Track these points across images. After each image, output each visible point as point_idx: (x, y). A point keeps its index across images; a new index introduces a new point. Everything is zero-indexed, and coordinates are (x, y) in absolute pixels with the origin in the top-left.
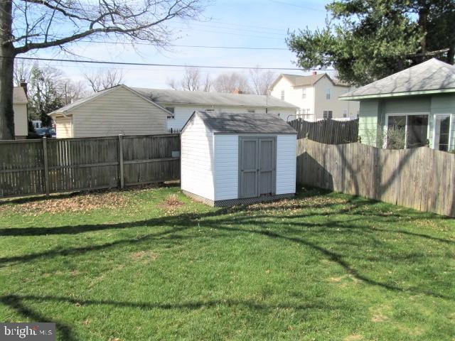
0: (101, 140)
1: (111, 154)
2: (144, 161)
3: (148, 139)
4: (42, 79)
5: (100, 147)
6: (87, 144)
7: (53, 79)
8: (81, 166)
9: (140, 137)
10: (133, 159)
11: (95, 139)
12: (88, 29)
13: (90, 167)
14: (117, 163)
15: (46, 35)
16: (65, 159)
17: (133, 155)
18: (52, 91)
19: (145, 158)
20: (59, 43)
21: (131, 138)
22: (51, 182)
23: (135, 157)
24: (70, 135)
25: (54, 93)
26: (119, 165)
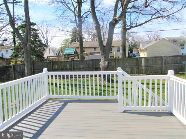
0: (156, 57)
1: (160, 62)
2: (172, 65)
3: (173, 57)
4: (130, 36)
5: (156, 60)
6: (152, 59)
7: (134, 36)
8: (150, 66)
9: (170, 56)
10: (167, 64)
11: (154, 57)
12: (151, 19)
13: (152, 66)
14: (161, 65)
15: (136, 23)
16: (144, 63)
17: (167, 63)
18: (134, 40)
19: (172, 64)
20: (141, 25)
21: (166, 57)
22: (140, 71)
23: (168, 63)
24: (146, 56)
25: (134, 41)
26: (162, 66)
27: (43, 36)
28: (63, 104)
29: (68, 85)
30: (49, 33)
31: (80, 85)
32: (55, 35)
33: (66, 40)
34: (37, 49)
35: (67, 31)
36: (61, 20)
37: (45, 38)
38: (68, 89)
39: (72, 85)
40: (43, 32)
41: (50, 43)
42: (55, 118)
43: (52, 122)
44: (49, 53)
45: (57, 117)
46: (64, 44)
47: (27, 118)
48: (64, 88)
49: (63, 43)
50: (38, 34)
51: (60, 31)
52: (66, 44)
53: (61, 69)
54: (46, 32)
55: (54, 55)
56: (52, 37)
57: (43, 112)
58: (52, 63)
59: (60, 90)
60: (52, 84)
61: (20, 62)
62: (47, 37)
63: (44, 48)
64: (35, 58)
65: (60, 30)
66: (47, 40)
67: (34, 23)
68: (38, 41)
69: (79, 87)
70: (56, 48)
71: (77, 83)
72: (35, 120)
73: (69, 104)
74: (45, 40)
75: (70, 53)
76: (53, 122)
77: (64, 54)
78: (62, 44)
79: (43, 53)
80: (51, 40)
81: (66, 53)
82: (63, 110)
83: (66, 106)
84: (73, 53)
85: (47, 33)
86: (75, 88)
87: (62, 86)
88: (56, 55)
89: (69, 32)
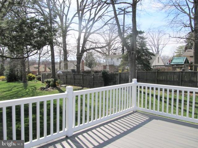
27: (154, 44)
28: (147, 119)
29: (170, 99)
30: (161, 40)
31: (185, 101)
32: (167, 42)
33: (181, 47)
34: (144, 58)
35: (179, 38)
36: (173, 25)
37: (156, 46)
38: (170, 104)
39: (175, 100)
40: (155, 39)
41: (161, 50)
42: (131, 132)
43: (126, 134)
44: (158, 62)
45: (135, 131)
46: (178, 52)
47: (107, 125)
48: (165, 102)
49: (176, 51)
50: (146, 42)
51: (170, 38)
52: (180, 53)
53: (167, 80)
54: (157, 39)
55: (164, 65)
56: (164, 45)
57: (124, 123)
58: (156, 73)
59: (161, 103)
60: (152, 95)
61: (126, 70)
62: (158, 45)
63: (151, 56)
64: (141, 67)
65: (170, 36)
66: (158, 48)
67: (142, 31)
68: (146, 49)
69: (184, 104)
70: (168, 57)
71: (181, 98)
72: (112, 129)
73: (154, 120)
74: (156, 48)
75: (178, 63)
76: (128, 135)
77: (172, 64)
78: (176, 53)
79: (150, 62)
80: (163, 48)
81: (174, 63)
82: (144, 126)
83: (149, 122)
84: (183, 63)
85: (158, 41)
86: (179, 104)
87: (163, 99)
88: (166, 64)
89: (181, 38)
